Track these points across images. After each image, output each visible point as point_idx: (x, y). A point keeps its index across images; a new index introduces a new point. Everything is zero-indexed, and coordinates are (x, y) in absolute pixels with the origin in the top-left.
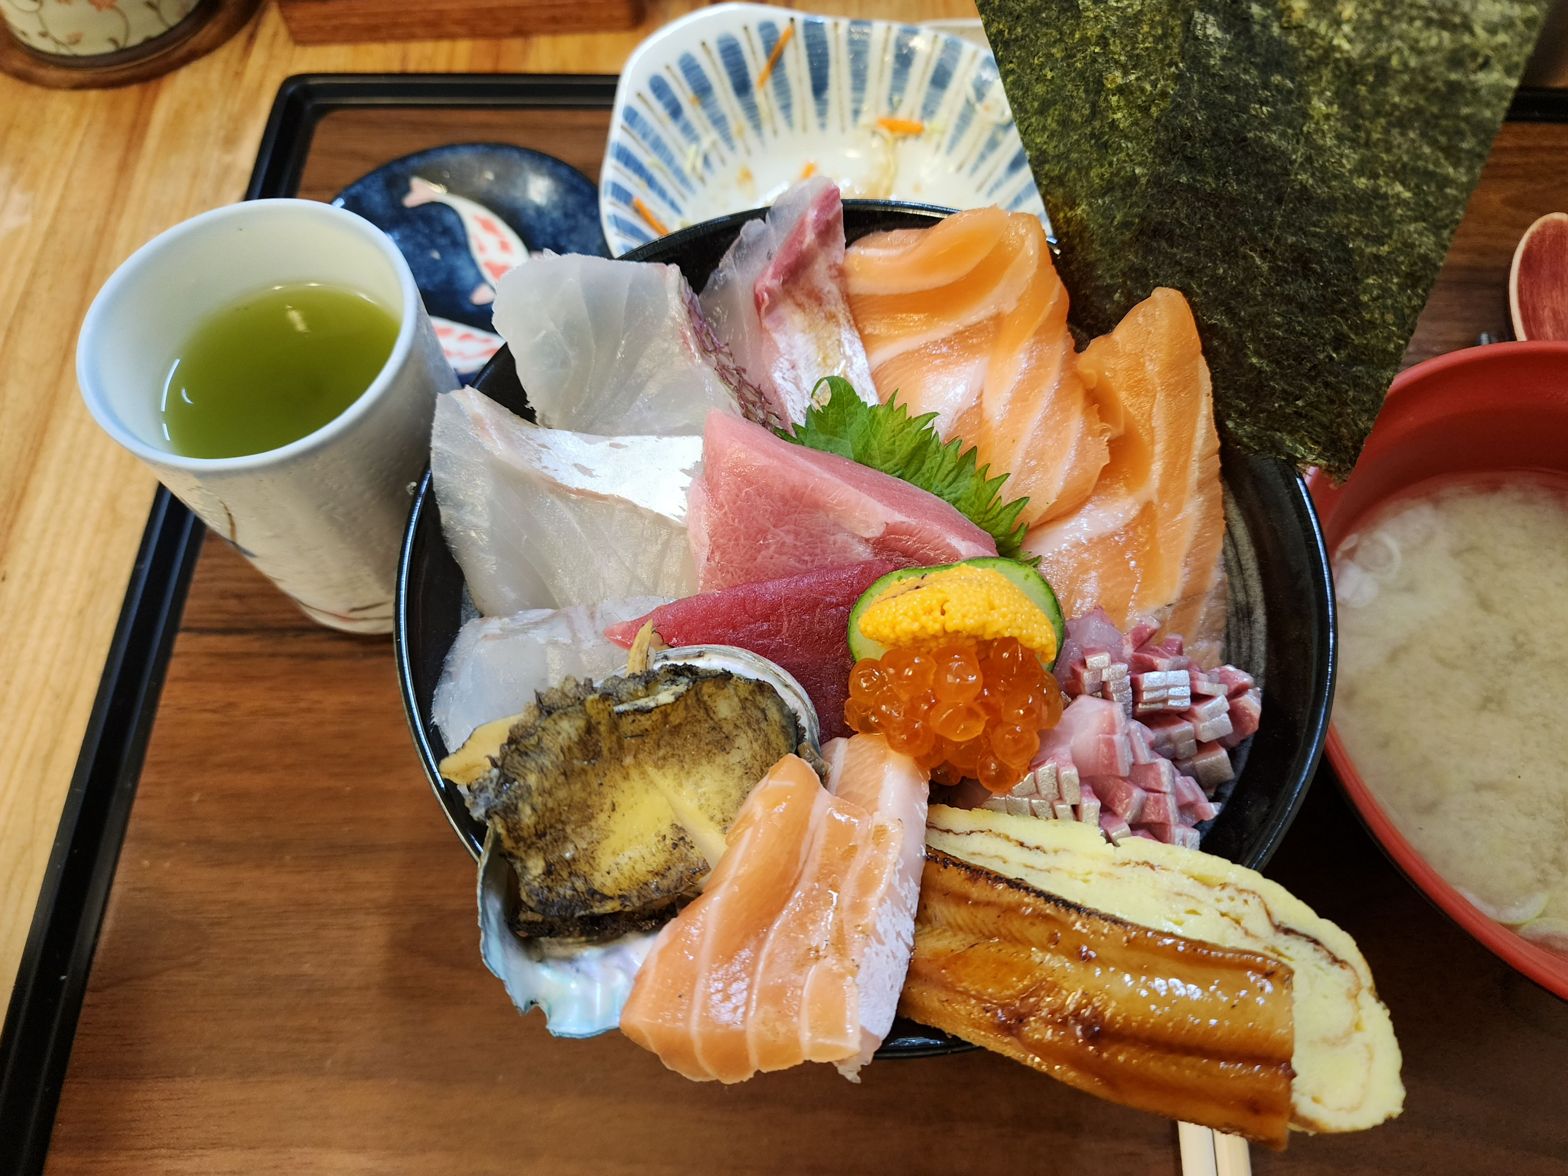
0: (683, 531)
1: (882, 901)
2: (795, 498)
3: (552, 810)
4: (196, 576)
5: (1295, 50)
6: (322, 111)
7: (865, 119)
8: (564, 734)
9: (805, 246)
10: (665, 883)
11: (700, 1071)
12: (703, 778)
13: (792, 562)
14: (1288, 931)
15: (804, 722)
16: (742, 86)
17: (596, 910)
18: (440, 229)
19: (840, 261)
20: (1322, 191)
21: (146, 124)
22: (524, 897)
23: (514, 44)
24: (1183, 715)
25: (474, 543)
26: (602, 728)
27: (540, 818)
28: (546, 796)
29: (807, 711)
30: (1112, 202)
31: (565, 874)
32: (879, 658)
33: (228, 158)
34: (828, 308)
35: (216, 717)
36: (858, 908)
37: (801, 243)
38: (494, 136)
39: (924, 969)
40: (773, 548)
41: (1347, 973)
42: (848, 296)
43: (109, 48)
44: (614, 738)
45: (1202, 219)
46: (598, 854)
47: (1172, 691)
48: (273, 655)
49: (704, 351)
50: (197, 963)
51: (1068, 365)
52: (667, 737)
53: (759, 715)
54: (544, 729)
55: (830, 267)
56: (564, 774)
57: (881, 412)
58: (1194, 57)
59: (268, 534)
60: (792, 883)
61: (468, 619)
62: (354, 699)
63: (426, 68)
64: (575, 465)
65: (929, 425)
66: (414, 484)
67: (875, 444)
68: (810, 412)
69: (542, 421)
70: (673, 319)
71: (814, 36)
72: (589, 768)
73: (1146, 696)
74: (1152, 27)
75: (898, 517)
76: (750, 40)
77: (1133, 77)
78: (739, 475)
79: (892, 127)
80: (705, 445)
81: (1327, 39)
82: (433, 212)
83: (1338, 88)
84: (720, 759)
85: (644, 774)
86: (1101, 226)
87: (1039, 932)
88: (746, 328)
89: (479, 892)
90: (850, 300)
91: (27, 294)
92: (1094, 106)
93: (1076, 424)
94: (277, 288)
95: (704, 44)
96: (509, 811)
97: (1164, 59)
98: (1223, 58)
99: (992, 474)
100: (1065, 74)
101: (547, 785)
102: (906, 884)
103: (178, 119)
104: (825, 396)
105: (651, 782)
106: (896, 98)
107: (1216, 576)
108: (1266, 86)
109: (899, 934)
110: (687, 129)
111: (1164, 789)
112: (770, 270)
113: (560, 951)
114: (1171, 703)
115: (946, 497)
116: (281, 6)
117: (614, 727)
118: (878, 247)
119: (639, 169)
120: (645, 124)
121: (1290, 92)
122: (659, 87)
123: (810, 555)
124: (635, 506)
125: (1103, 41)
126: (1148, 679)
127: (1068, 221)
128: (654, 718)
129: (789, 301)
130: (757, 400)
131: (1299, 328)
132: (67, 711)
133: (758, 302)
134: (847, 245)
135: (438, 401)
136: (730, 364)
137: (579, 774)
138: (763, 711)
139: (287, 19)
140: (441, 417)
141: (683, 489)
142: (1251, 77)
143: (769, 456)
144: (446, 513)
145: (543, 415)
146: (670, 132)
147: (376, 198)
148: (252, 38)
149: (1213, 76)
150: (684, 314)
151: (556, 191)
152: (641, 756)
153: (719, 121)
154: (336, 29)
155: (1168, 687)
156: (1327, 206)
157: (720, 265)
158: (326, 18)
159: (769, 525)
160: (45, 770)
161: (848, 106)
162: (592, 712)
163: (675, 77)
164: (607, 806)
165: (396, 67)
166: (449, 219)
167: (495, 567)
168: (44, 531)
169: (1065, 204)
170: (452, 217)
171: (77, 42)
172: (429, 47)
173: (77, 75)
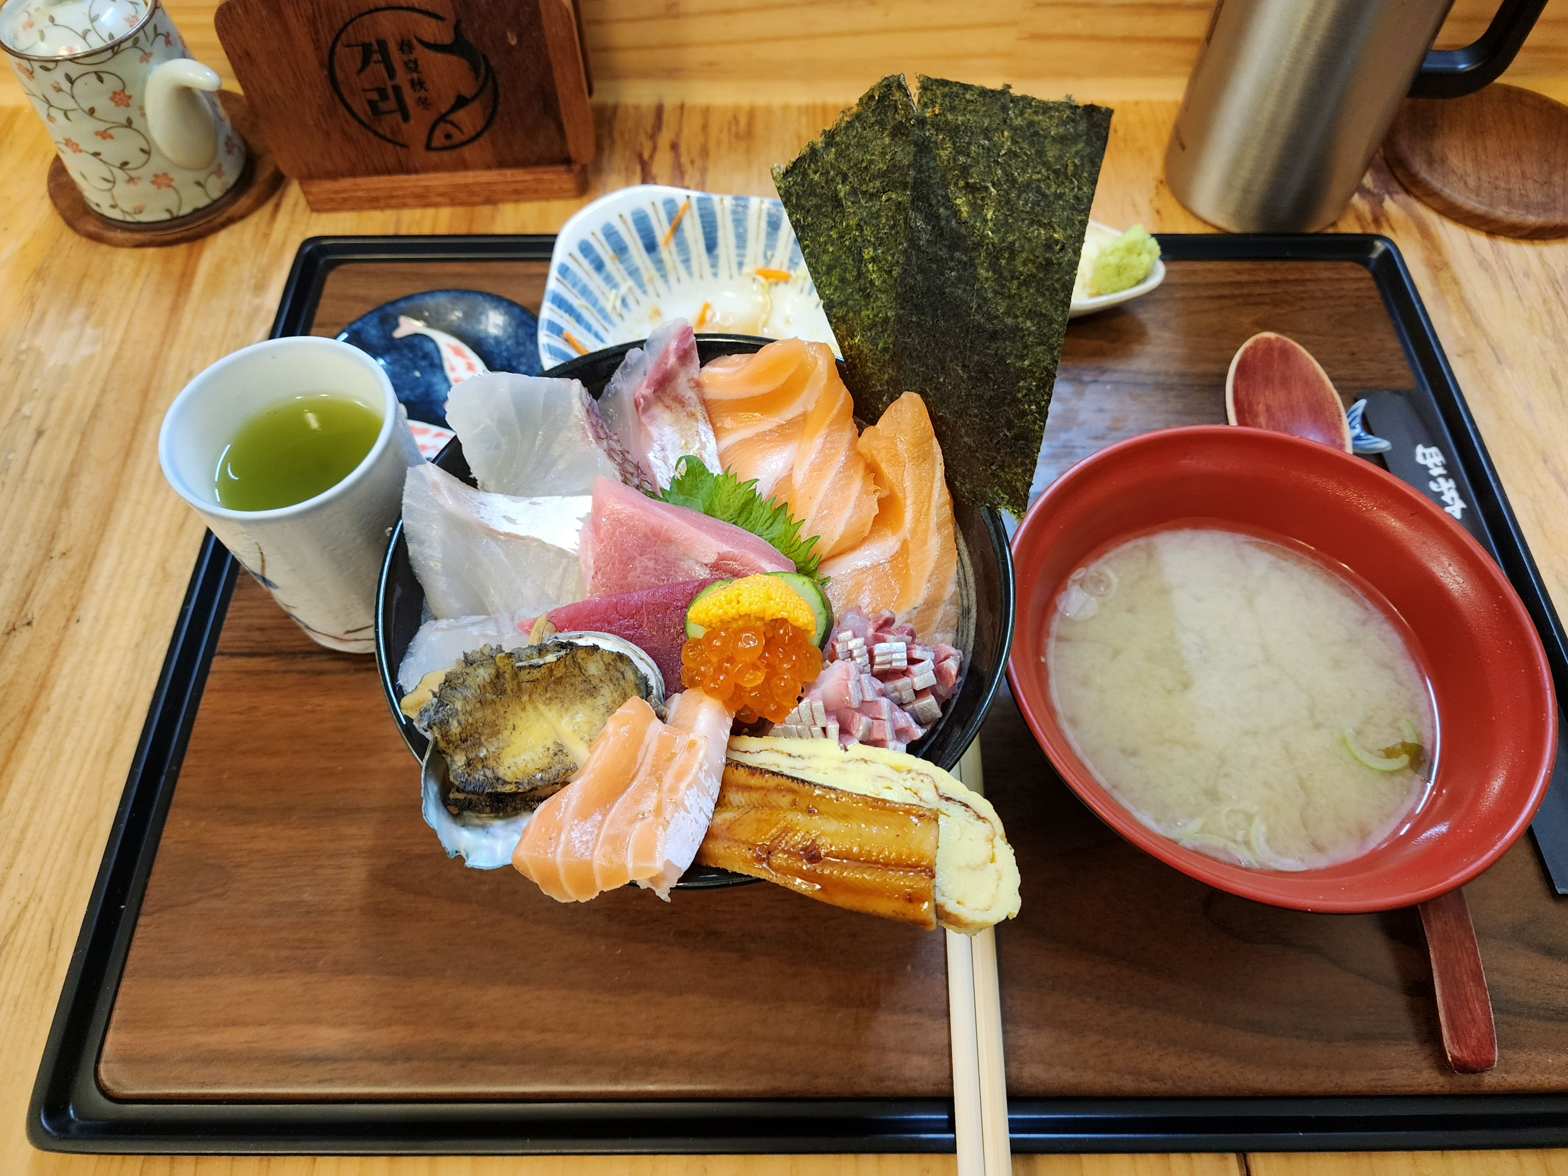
0: (577, 559)
1: (689, 787)
2: (654, 535)
3: (472, 724)
4: (228, 615)
5: (965, 237)
6: (332, 265)
7: (747, 269)
8: (480, 677)
9: (669, 366)
10: (547, 776)
11: (566, 894)
12: (577, 713)
13: (653, 580)
14: (948, 799)
15: (652, 682)
16: (651, 247)
17: (499, 790)
18: (420, 354)
19: (696, 376)
20: (989, 326)
21: (193, 274)
22: (452, 779)
23: (486, 210)
24: (905, 673)
25: (431, 568)
26: (507, 676)
27: (464, 729)
28: (468, 715)
29: (656, 676)
30: (876, 334)
31: (480, 767)
32: (701, 637)
33: (257, 301)
34: (689, 409)
35: (242, 717)
36: (673, 789)
37: (666, 364)
38: (465, 284)
39: (716, 831)
40: (638, 571)
41: (987, 825)
42: (704, 401)
43: (166, 216)
44: (515, 682)
45: (927, 345)
46: (503, 756)
47: (894, 656)
48: (286, 672)
49: (598, 438)
50: (223, 894)
51: (853, 445)
52: (552, 685)
53: (620, 675)
54: (467, 674)
55: (689, 381)
56: (480, 702)
57: (721, 479)
58: (911, 240)
59: (287, 568)
60: (631, 776)
61: (426, 621)
62: (346, 703)
63: (415, 231)
64: (504, 517)
65: (753, 487)
66: (391, 529)
67: (716, 501)
68: (674, 481)
69: (482, 487)
70: (576, 416)
71: (706, 208)
72: (497, 700)
73: (878, 660)
74: (887, 220)
75: (725, 548)
76: (656, 212)
77: (880, 251)
78: (614, 520)
79: (766, 274)
80: (594, 500)
81: (981, 230)
82: (416, 341)
83: (991, 261)
84: (589, 701)
85: (536, 708)
86: (871, 350)
87: (785, 800)
88: (631, 423)
89: (423, 776)
90: (706, 403)
91: (98, 406)
92: (859, 270)
93: (857, 486)
94: (299, 398)
95: (621, 216)
96: (444, 723)
97: (896, 240)
98: (928, 241)
99: (795, 520)
100: (841, 249)
101: (468, 708)
102: (709, 780)
103: (218, 270)
104: (683, 468)
105: (541, 714)
106: (769, 254)
107: (951, 588)
108: (952, 258)
109: (701, 809)
110: (608, 279)
111: (883, 717)
112: (645, 383)
113: (477, 821)
114: (894, 664)
115: (765, 537)
116: (301, 184)
117: (515, 675)
118: (720, 367)
119: (570, 310)
120: (575, 276)
121: (965, 263)
122: (586, 249)
123: (666, 575)
124: (544, 543)
125: (859, 227)
126: (879, 648)
127: (851, 347)
128: (543, 671)
129: (660, 404)
130: (636, 472)
131: (987, 417)
132: (126, 718)
133: (637, 405)
134: (702, 366)
135: (408, 472)
136: (618, 447)
137: (491, 704)
138: (622, 673)
139: (306, 193)
140: (410, 483)
141: (577, 531)
142: (943, 253)
143: (635, 506)
144: (412, 549)
145: (483, 484)
146: (595, 281)
147: (372, 332)
148: (277, 206)
149: (923, 252)
150: (584, 413)
151: (510, 325)
152: (534, 697)
153: (634, 273)
154: (345, 200)
155: (892, 653)
156: (994, 336)
157: (612, 379)
158: (337, 192)
159: (636, 554)
160: (108, 762)
161: (734, 260)
162: (500, 665)
163: (599, 241)
164: (510, 726)
165: (391, 231)
166: (429, 347)
167: (445, 585)
168: (109, 585)
169: (848, 335)
170: (431, 345)
171: (140, 212)
172: (417, 213)
173: (138, 237)
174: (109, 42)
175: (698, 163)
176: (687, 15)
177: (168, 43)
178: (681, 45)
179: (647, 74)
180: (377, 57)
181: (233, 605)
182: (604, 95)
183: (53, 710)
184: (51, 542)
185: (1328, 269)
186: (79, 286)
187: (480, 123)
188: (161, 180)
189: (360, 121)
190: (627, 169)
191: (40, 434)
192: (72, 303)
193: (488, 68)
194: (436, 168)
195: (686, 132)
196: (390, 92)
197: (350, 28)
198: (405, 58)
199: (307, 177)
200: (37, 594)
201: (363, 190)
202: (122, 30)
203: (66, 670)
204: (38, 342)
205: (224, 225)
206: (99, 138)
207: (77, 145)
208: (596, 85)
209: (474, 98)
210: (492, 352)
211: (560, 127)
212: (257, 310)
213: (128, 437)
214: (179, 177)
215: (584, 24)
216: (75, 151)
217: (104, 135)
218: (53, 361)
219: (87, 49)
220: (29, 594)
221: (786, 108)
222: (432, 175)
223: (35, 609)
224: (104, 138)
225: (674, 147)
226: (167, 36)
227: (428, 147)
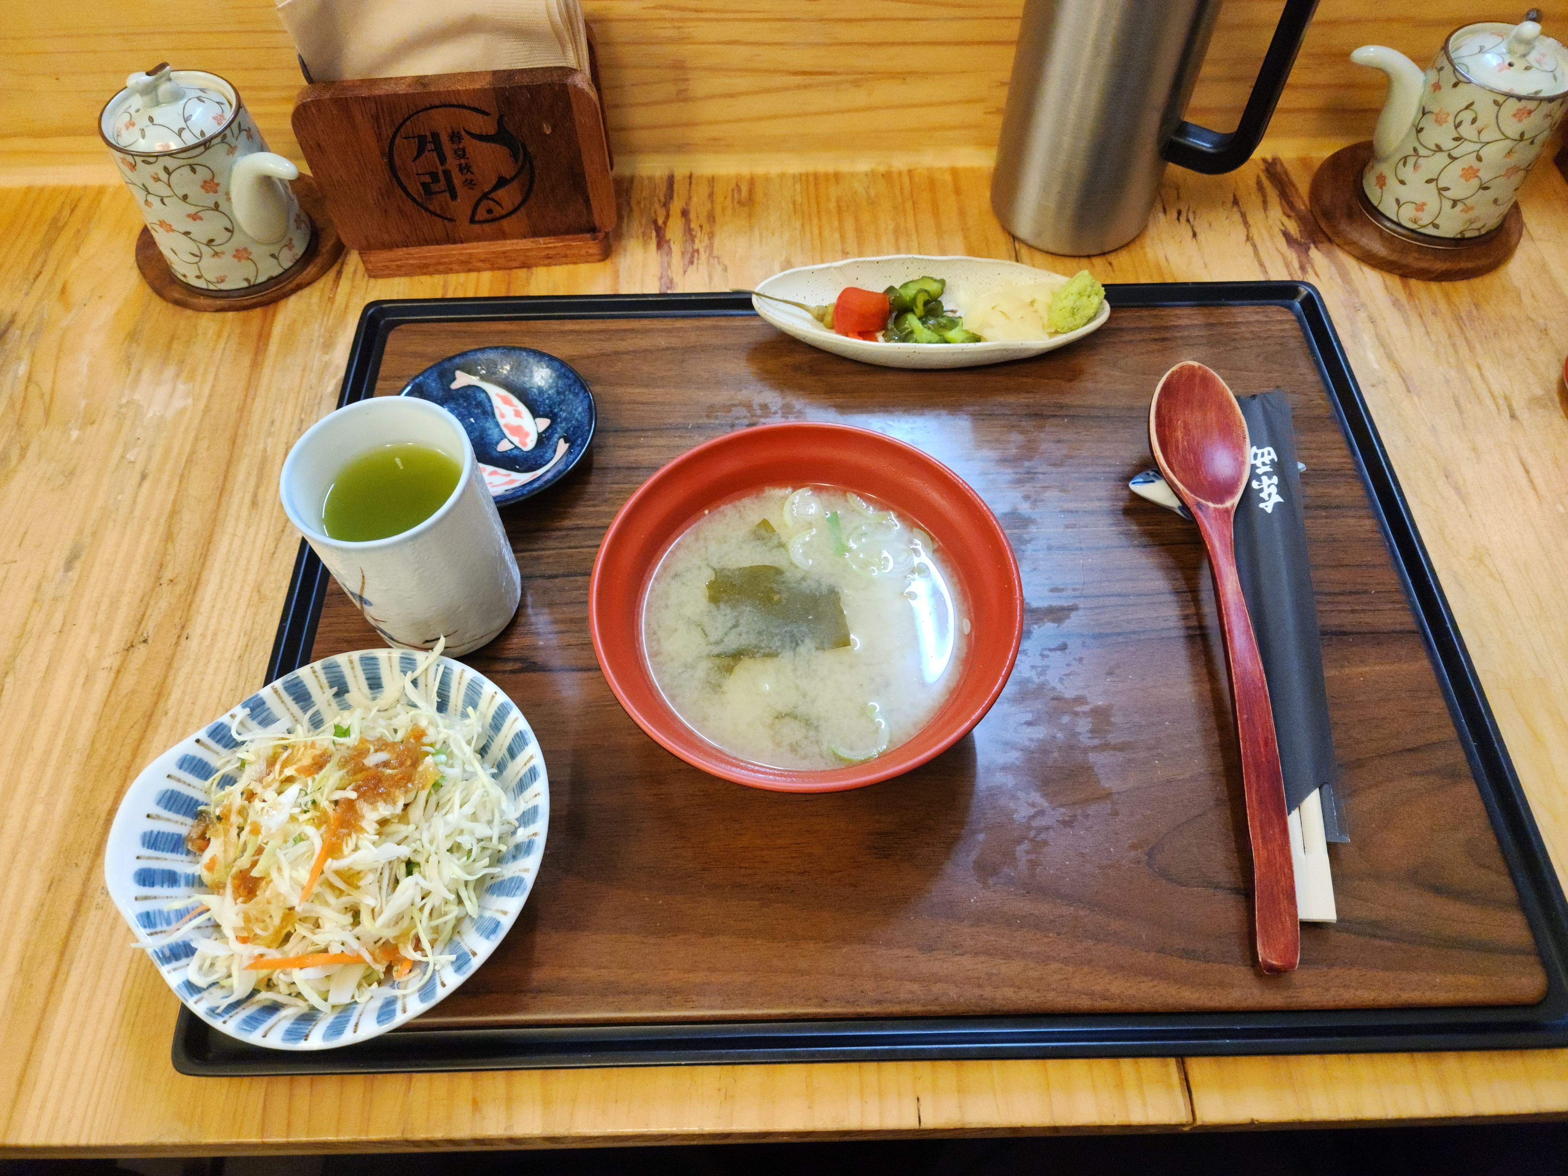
6: (391, 326)
18: (474, 402)
21: (269, 335)
23: (522, 273)
33: (326, 358)
38: (508, 341)
43: (245, 284)
63: (460, 295)
91: (193, 452)
103: (291, 330)
116: (360, 254)
139: (364, 262)
147: (433, 384)
148: (339, 273)
151: (552, 377)
154: (399, 267)
158: (392, 261)
165: (439, 295)
168: (213, 606)
170: (483, 395)
171: (222, 281)
172: (462, 277)
173: (219, 302)
174: (202, 139)
175: (706, 226)
176: (695, 99)
177: (250, 137)
178: (691, 124)
179: (659, 149)
180: (430, 146)
181: (323, 622)
182: (623, 167)
183: (171, 713)
184: (159, 571)
185: (1257, 313)
186: (169, 348)
187: (518, 199)
188: (241, 254)
189: (414, 200)
190: (644, 234)
191: (144, 477)
192: (165, 362)
193: (526, 153)
194: (478, 238)
195: (695, 200)
196: (441, 174)
197: (408, 123)
198: (455, 146)
199: (365, 249)
200: (151, 615)
201: (414, 258)
202: (212, 128)
203: (180, 679)
204: (137, 396)
205: (293, 291)
206: (190, 220)
207: (170, 226)
208: (616, 159)
209: (513, 179)
210: (536, 401)
211: (587, 201)
212: (326, 366)
213: (221, 478)
214: (258, 252)
215: (606, 109)
216: (168, 231)
217: (195, 217)
218: (153, 412)
219: (182, 146)
220: (143, 615)
221: (782, 176)
222: (475, 244)
223: (149, 627)
224: (194, 219)
225: (685, 213)
226: (248, 131)
227: (472, 221)
